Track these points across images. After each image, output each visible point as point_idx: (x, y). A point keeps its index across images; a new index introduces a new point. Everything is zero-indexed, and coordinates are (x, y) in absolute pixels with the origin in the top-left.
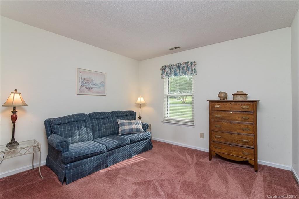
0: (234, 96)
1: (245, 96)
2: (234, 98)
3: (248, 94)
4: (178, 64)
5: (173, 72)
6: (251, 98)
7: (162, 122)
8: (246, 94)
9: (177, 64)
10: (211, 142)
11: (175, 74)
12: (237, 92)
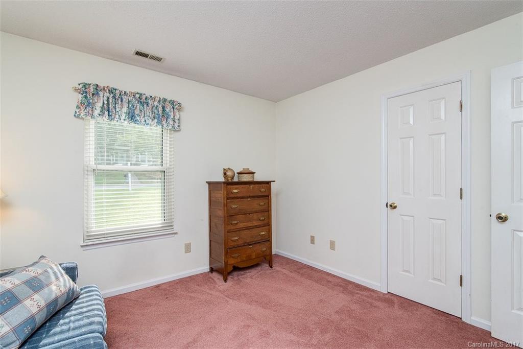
0: (240, 175)
1: (251, 175)
2: (239, 179)
3: (255, 173)
4: (141, 94)
5: (125, 109)
6: (258, 178)
7: (82, 246)
8: (253, 173)
9: (138, 96)
10: (227, 251)
11: (132, 117)
12: (242, 170)
